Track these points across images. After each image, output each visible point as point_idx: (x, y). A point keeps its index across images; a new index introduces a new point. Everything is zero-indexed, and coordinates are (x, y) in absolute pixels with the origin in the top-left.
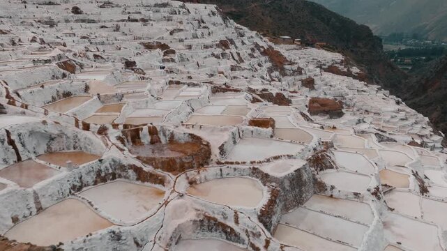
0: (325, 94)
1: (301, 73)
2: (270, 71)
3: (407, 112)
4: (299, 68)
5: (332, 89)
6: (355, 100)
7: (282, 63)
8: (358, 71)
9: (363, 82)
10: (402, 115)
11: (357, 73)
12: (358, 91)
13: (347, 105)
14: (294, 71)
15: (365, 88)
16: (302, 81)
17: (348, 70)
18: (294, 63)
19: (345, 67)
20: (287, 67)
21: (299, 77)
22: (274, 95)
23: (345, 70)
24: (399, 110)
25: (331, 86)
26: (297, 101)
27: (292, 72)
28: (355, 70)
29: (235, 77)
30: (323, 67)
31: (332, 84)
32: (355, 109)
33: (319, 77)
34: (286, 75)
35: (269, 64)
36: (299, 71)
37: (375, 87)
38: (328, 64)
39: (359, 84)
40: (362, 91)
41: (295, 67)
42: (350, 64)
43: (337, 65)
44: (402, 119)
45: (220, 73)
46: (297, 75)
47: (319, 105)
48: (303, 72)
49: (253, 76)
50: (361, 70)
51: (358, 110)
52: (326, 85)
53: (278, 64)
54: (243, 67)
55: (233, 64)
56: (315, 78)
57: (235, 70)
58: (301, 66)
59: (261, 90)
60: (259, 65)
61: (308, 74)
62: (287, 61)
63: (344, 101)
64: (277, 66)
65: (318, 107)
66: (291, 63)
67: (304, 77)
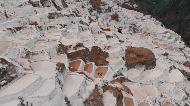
0: (125, 24)
1: (110, 11)
2: (91, 11)
3: (170, 33)
4: (109, 7)
5: (129, 20)
6: (142, 27)
7: (98, 5)
8: (137, 6)
9: (142, 14)
10: (168, 35)
11: (137, 7)
12: (141, 19)
13: (137, 30)
14: (106, 10)
15: (144, 18)
16: (111, 16)
17: (132, 6)
18: (106, 4)
19: (131, 4)
20: (102, 7)
21: (109, 14)
22: (90, 50)
23: (131, 6)
24: (166, 32)
25: (128, 18)
26: (114, 54)
27: (105, 10)
28: (135, 6)
29: (51, 27)
30: (120, 4)
31: (128, 16)
32: (142, 32)
33: (121, 13)
34: (101, 12)
35: (90, 6)
36: (109, 9)
37: (149, 16)
38: (122, 3)
39: (141, 15)
40: (143, 19)
41: (107, 7)
42: (133, 3)
43: (127, 3)
44: (169, 38)
45: (32, 24)
46: (108, 12)
47: (135, 56)
48: (112, 10)
49: (72, 22)
50: (138, 5)
51: (144, 33)
52: (125, 18)
53: (96, 5)
54: (63, 13)
55: (52, 12)
56: (118, 13)
57: (54, 18)
58: (110, 6)
59: (75, 45)
60: (83, 7)
61: (115, 11)
62: (102, 3)
63: (135, 28)
64: (95, 7)
65: (134, 59)
66: (105, 5)
67: (112, 13)
